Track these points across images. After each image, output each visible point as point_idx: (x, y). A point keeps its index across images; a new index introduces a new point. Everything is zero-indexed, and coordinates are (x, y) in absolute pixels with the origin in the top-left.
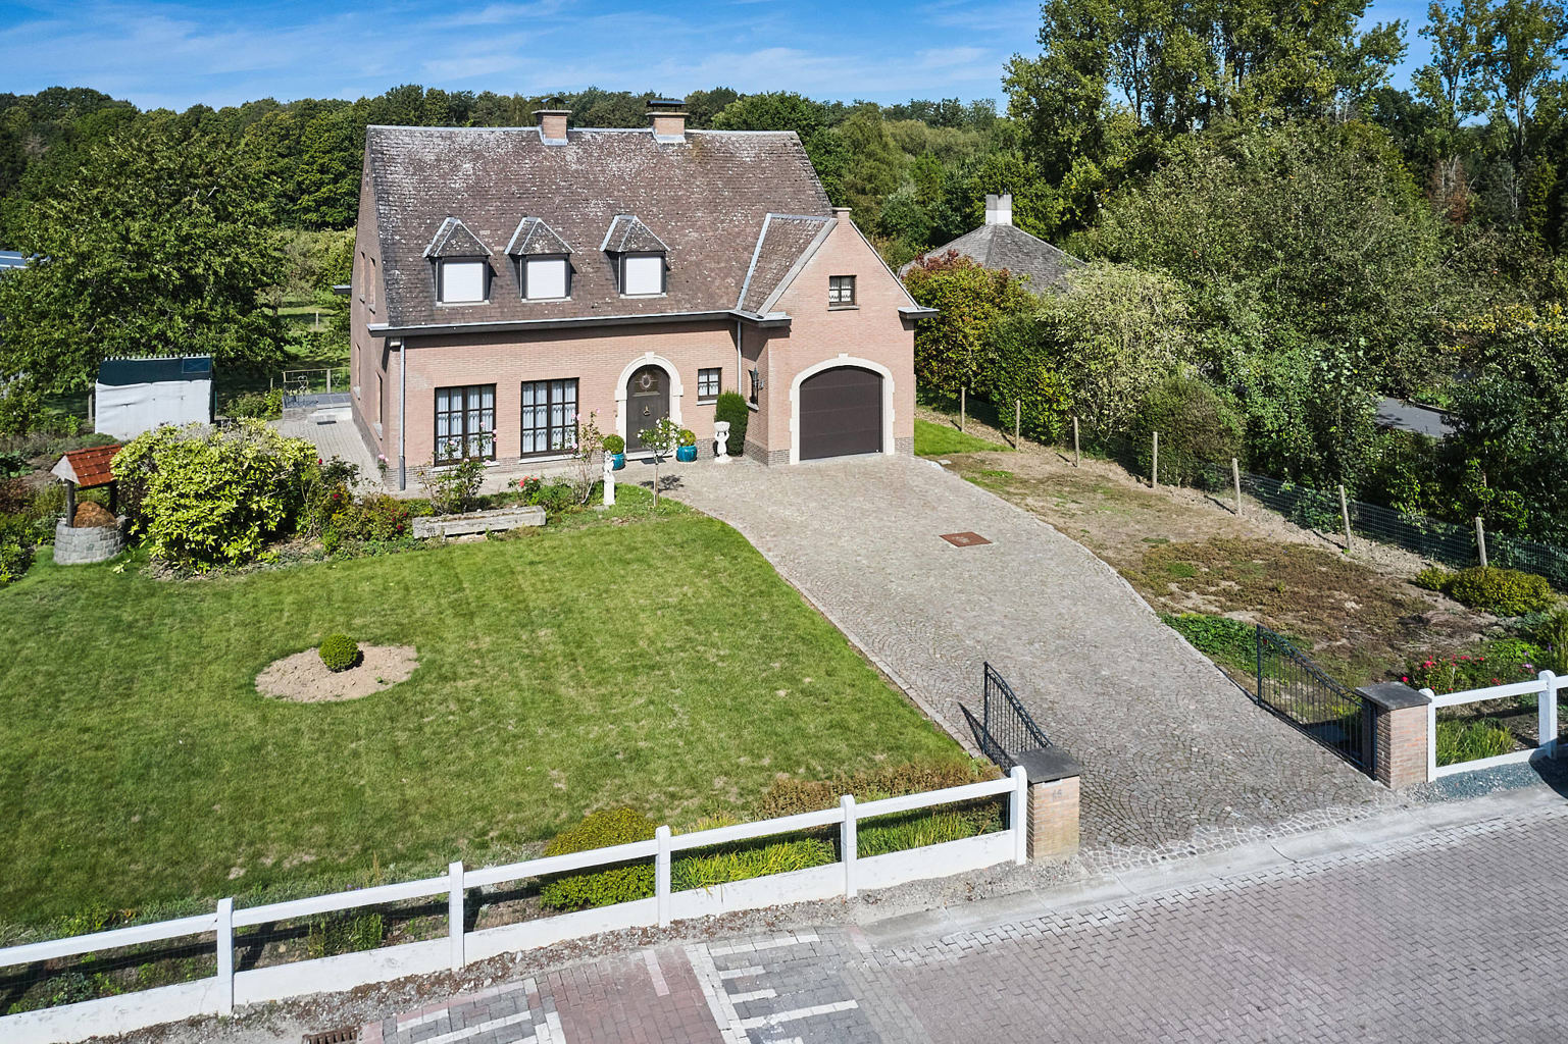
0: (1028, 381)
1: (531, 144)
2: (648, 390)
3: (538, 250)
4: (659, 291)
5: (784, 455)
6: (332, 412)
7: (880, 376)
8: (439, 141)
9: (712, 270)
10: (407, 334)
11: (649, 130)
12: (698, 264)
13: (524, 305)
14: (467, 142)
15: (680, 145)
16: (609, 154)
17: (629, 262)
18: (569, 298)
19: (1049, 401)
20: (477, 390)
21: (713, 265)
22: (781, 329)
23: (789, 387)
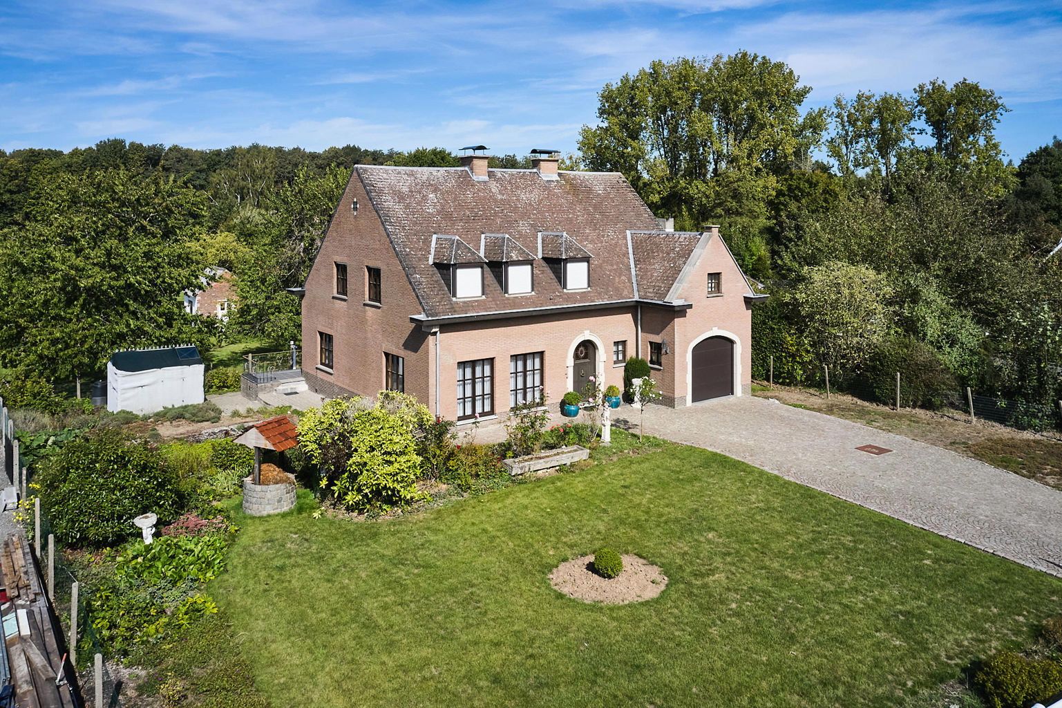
0: (773, 342)
1: (465, 181)
2: (584, 358)
3: (515, 258)
4: (586, 286)
5: (683, 399)
6: (292, 385)
7: (732, 342)
8: (405, 177)
9: (610, 271)
10: (442, 323)
11: (535, 170)
12: (601, 266)
13: (508, 299)
14: (425, 178)
15: (557, 181)
16: (517, 188)
17: (569, 265)
18: (533, 293)
19: (793, 356)
20: (481, 362)
21: (610, 267)
22: (681, 311)
23: (686, 352)
